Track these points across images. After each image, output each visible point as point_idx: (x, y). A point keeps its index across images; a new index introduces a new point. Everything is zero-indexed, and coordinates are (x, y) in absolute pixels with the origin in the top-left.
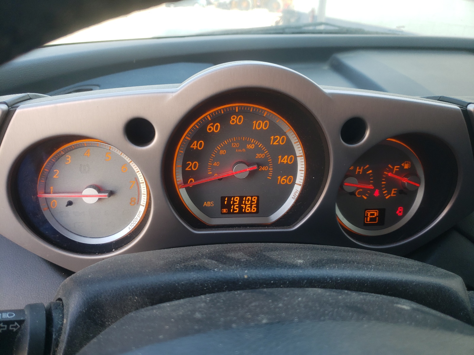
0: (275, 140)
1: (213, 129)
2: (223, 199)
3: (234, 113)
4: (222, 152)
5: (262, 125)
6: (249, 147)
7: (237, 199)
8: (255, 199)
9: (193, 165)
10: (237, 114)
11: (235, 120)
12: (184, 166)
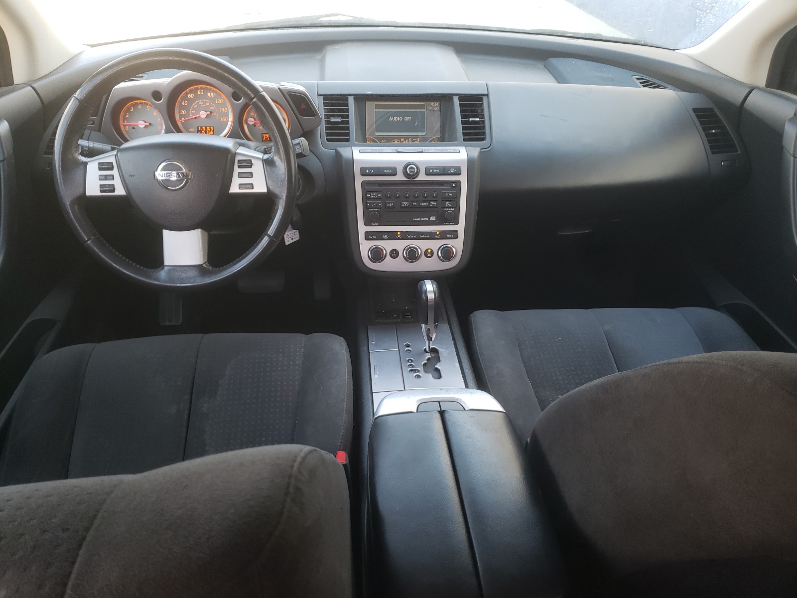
0: (218, 101)
1: (191, 96)
2: (198, 128)
3: (199, 89)
4: (195, 106)
5: (212, 95)
6: (207, 104)
7: (204, 128)
8: (212, 128)
9: (183, 112)
10: (201, 90)
11: (199, 92)
12: (180, 112)
